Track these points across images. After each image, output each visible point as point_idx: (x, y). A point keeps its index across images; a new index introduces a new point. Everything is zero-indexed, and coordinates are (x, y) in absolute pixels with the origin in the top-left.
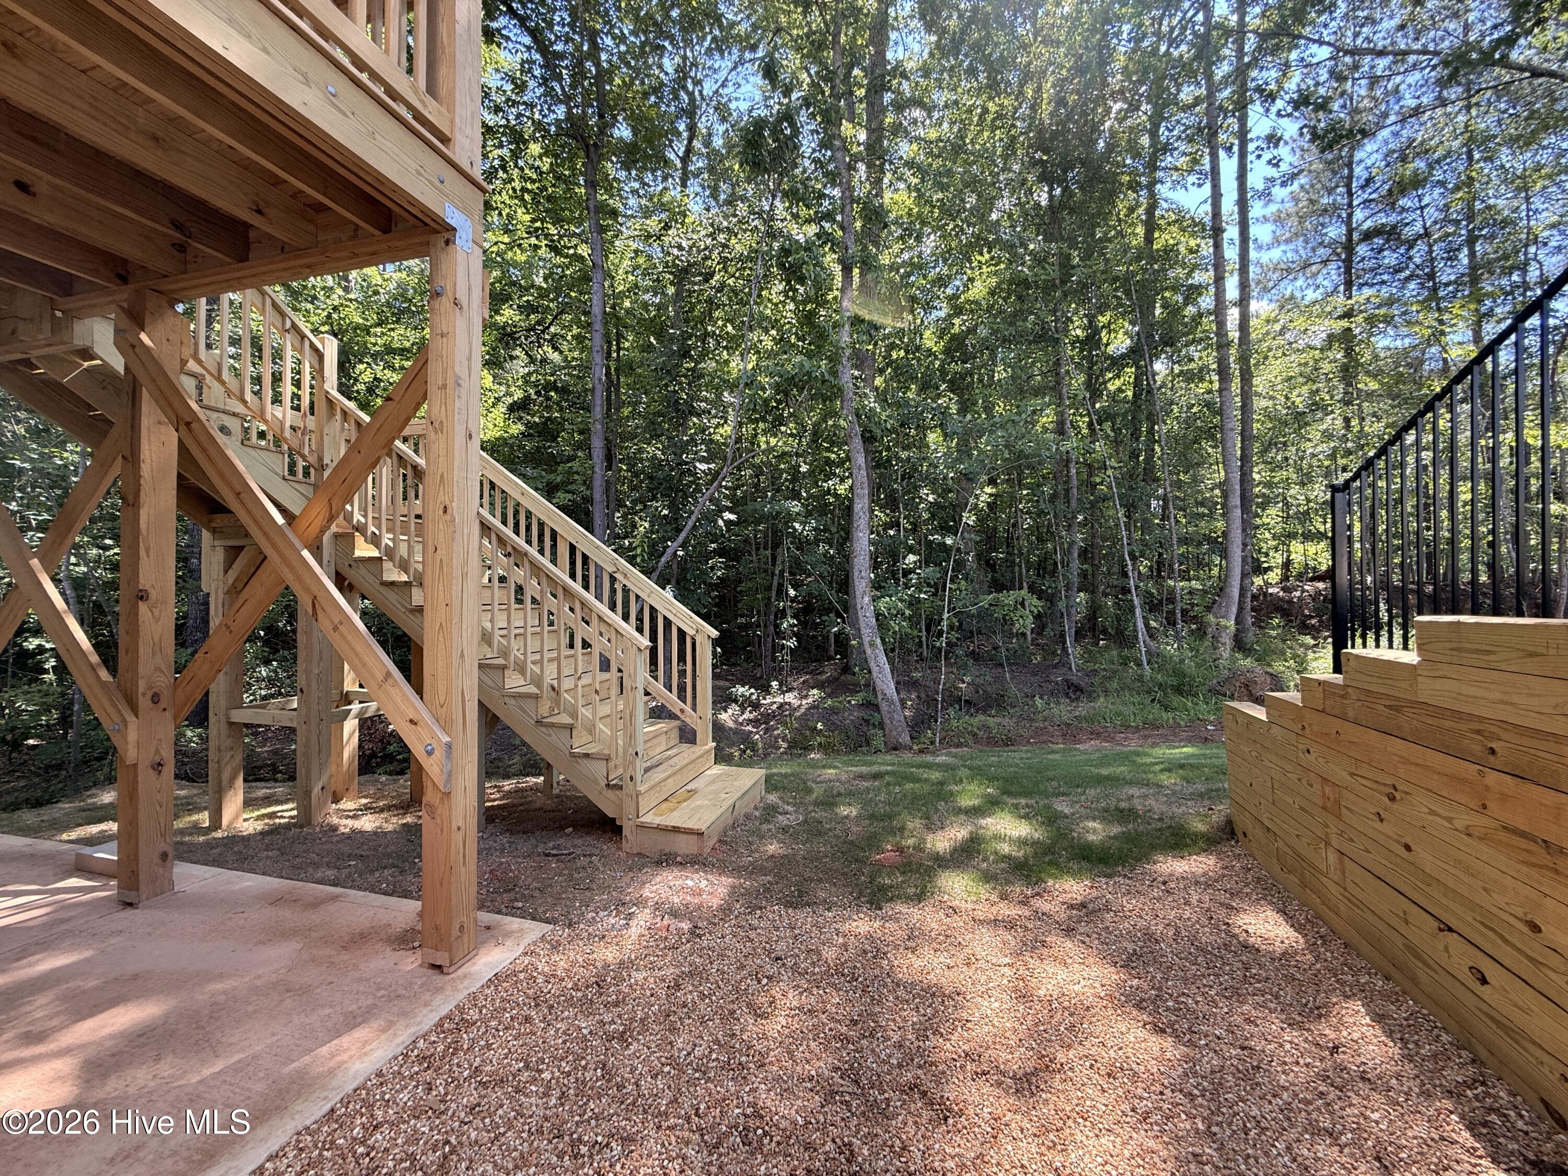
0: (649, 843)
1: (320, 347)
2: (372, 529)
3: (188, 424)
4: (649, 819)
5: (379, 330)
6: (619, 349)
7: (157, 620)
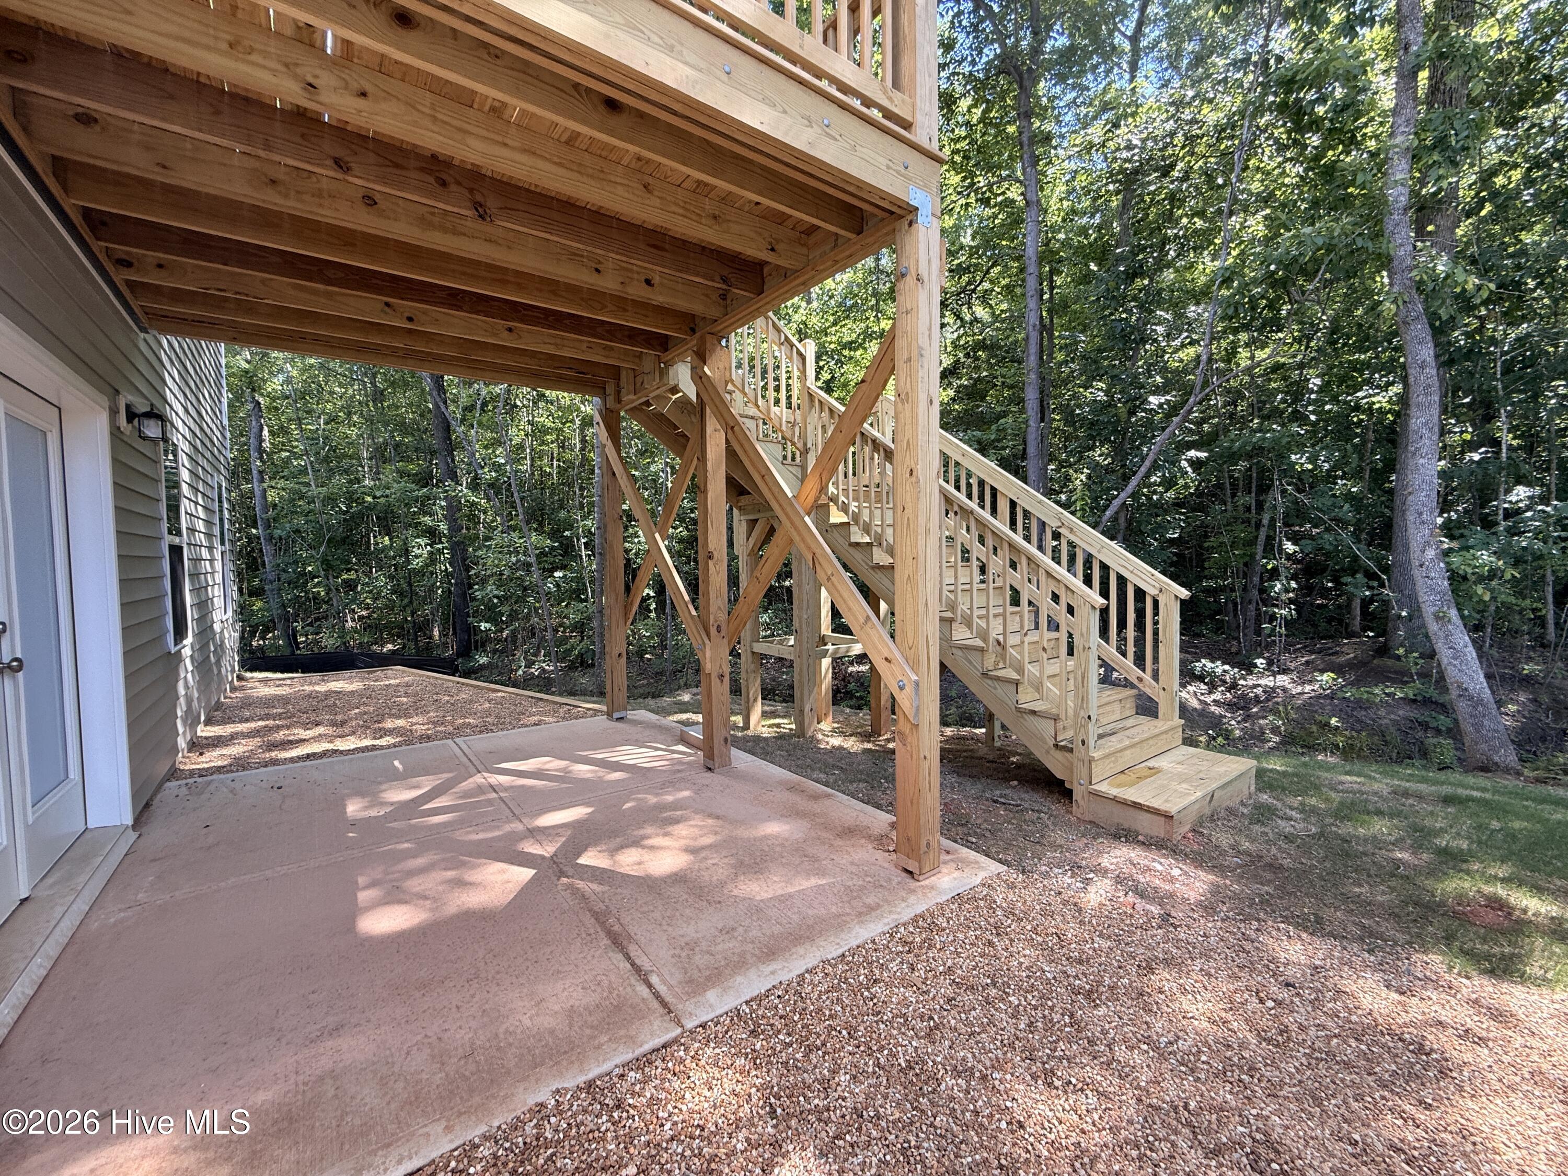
0: (1103, 813)
1: (802, 350)
2: (842, 498)
3: (732, 428)
4: (1103, 788)
5: (834, 329)
6: (1052, 288)
7: (718, 573)
